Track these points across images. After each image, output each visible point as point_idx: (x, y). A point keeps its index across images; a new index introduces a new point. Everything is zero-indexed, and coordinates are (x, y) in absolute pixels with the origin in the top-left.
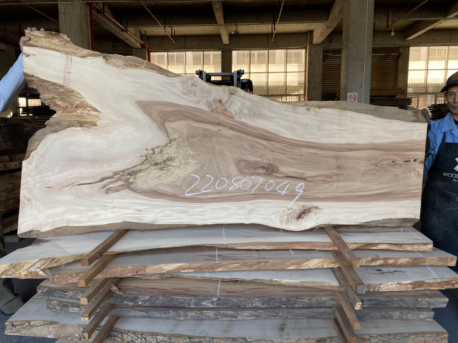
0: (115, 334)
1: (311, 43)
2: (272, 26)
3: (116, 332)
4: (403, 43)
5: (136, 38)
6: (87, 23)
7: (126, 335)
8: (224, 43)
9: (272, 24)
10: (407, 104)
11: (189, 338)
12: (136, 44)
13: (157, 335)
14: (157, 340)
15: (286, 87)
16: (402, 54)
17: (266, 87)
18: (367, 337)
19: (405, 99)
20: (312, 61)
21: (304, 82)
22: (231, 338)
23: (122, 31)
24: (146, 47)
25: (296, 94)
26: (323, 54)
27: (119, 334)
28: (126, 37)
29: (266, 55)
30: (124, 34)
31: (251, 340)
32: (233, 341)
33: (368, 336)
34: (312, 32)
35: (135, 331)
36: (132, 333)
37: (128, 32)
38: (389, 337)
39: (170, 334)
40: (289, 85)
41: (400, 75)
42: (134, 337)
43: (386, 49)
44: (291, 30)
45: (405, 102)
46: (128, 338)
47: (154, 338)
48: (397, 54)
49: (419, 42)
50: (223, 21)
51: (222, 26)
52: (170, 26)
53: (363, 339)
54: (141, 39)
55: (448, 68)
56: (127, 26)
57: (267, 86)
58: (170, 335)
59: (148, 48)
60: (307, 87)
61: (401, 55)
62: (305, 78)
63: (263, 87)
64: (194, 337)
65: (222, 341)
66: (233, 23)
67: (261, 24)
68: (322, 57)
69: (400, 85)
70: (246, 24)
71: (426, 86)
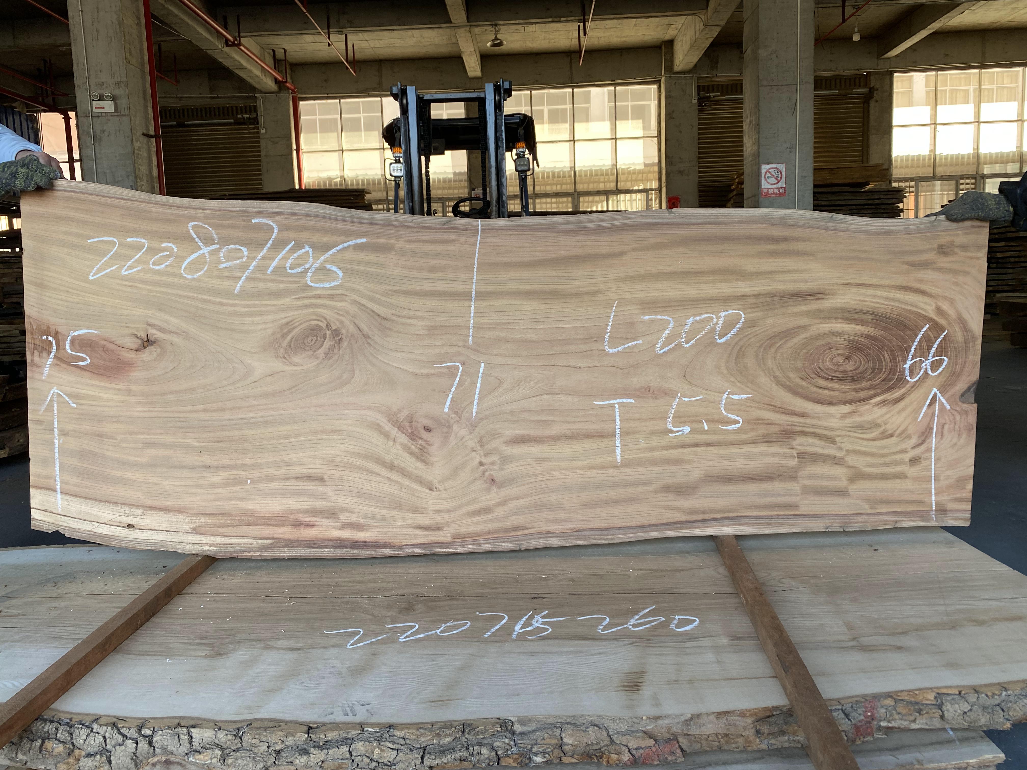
0: (46, 730)
1: (670, 68)
2: (579, 26)
3: (52, 722)
4: (878, 66)
5: (263, 65)
6: (139, 18)
7: (85, 731)
8: (471, 74)
9: (579, 21)
10: (893, 201)
11: (306, 728)
12: (265, 80)
13: (193, 727)
14: (191, 743)
15: (616, 173)
16: (877, 90)
17: (570, 176)
18: (928, 700)
19: (889, 191)
20: (673, 112)
21: (656, 161)
22: (455, 724)
23: (228, 45)
24: (288, 89)
25: (641, 188)
26: (699, 94)
27: (61, 729)
28: (238, 61)
29: (569, 99)
30: (232, 52)
31: (525, 729)
32: (463, 732)
33: (931, 696)
34: (670, 43)
35: (115, 717)
36: (107, 725)
37: (242, 48)
38: (1004, 693)
39: (242, 721)
40: (623, 169)
41: (873, 139)
42: (112, 738)
43: (840, 79)
44: (624, 39)
45: (889, 197)
46: (91, 740)
47: (183, 737)
48: (865, 90)
49: (915, 62)
50: (463, 14)
51: (462, 30)
52: (340, 32)
53: (917, 703)
54: (275, 68)
55: (982, 120)
56: (239, 32)
57: (572, 172)
58: (239, 725)
59: (293, 90)
60: (664, 172)
61: (875, 92)
62: (660, 150)
63: (564, 177)
64: (324, 724)
65: (423, 735)
66: (487, 21)
67: (553, 22)
68: (696, 101)
69: (875, 159)
70: (517, 22)
71: (934, 161)
